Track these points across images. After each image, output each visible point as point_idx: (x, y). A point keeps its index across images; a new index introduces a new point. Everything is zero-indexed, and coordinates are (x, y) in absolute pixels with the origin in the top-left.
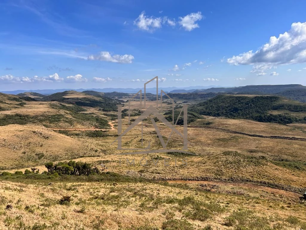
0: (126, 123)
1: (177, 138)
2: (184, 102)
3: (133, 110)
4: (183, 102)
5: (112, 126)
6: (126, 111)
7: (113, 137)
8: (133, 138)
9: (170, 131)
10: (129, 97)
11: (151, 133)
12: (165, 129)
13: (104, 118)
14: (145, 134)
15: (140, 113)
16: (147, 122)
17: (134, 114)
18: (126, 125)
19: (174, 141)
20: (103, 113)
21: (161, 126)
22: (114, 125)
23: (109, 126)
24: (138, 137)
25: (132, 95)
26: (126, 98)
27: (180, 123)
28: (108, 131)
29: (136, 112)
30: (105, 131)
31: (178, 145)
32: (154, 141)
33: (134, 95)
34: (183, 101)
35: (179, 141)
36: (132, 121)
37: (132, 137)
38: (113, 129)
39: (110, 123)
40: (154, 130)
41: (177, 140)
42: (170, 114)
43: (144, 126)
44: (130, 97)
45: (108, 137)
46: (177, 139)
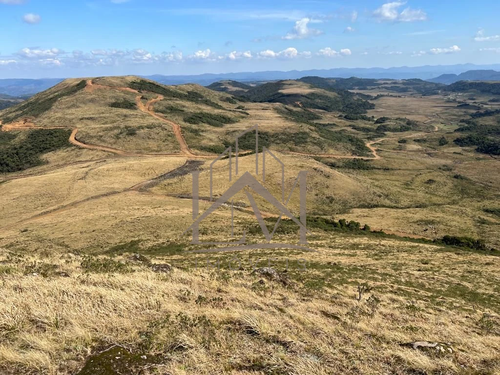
0: (393, 146)
1: (491, 182)
2: (493, 101)
3: (397, 119)
4: (489, 101)
5: (373, 152)
6: (384, 120)
7: (382, 170)
8: (414, 176)
9: (475, 168)
10: (379, 88)
11: (440, 168)
12: (463, 161)
13: (354, 134)
14: (430, 168)
15: (409, 126)
16: (427, 144)
17: (400, 127)
18: (394, 149)
19: (486, 187)
20: (348, 123)
21: (456, 156)
22: (376, 149)
23: (370, 151)
24: (421, 174)
25: (384, 84)
26: (372, 89)
27: (491, 151)
28: (372, 160)
29: (403, 123)
30: (367, 160)
31: (495, 195)
32: (450, 185)
33: (387, 83)
34: (491, 98)
35: (494, 187)
36: (401, 143)
37: (412, 174)
38: (377, 157)
39: (368, 145)
40: (444, 164)
41: (490, 186)
42: (469, 130)
43: (425, 155)
44: (380, 86)
45: (374, 170)
46: (490, 184)
